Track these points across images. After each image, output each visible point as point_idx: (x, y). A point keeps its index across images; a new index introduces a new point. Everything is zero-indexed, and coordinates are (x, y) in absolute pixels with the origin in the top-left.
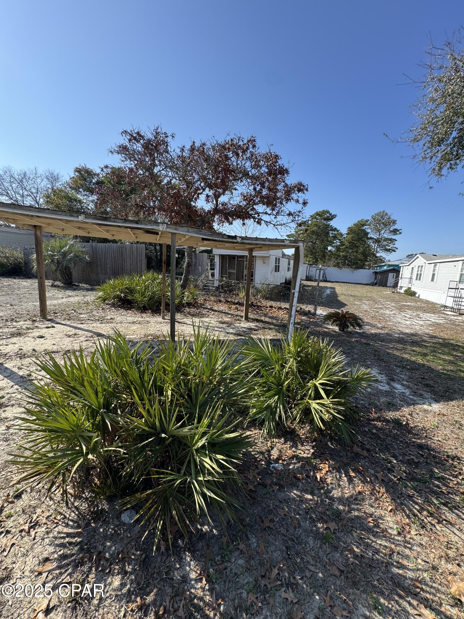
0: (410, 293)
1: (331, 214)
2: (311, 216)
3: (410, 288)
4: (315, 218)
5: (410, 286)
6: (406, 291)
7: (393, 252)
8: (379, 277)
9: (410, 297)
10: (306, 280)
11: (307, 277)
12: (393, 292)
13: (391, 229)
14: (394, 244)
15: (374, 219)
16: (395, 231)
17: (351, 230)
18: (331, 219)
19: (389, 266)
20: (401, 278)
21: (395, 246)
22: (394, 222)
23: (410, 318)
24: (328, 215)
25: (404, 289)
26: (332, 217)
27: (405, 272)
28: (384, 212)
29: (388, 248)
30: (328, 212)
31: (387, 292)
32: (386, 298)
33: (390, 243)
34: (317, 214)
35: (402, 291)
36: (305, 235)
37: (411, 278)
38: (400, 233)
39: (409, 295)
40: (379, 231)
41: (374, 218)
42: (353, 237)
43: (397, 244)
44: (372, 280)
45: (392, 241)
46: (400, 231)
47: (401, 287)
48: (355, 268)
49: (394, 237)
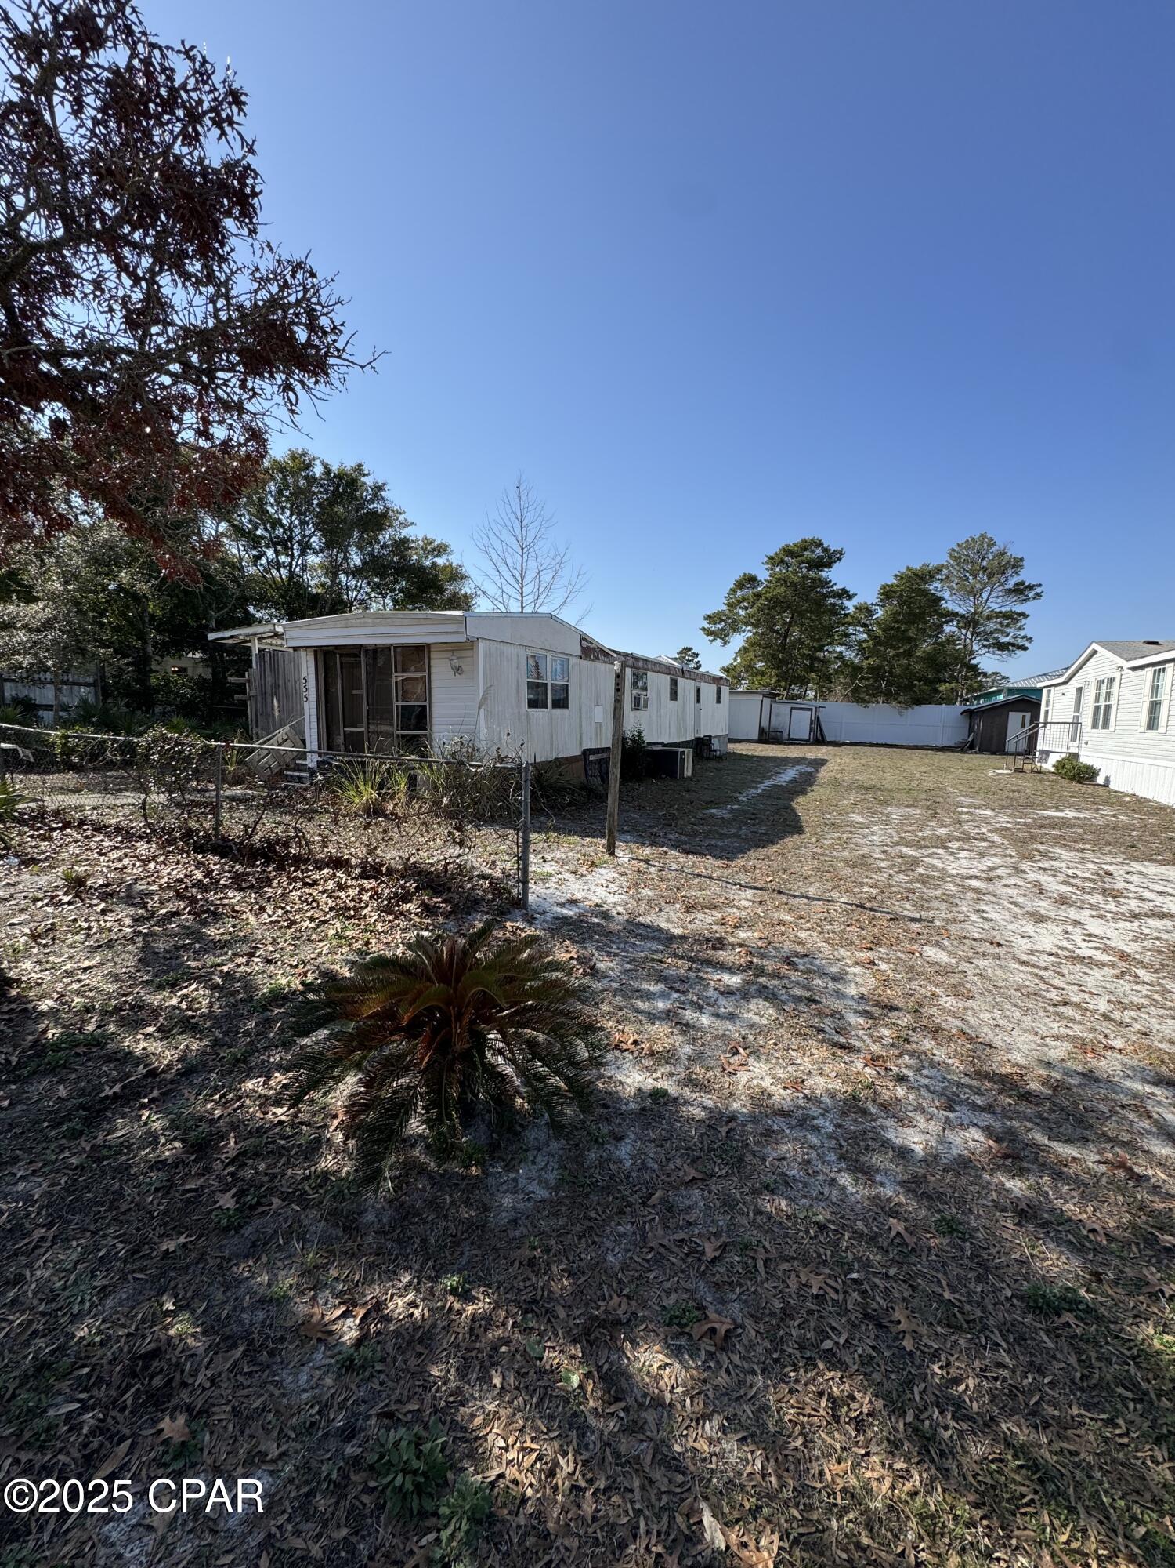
0: (1077, 773)
1: (826, 550)
2: (771, 558)
3: (1076, 756)
4: (782, 562)
5: (1074, 750)
6: (1060, 765)
7: (1020, 652)
8: (980, 724)
9: (1075, 786)
10: (760, 741)
11: (762, 731)
12: (1018, 771)
13: (1011, 584)
14: (1020, 629)
15: (956, 559)
16: (1021, 591)
17: (887, 593)
18: (829, 565)
19: (1011, 691)
20: (1046, 723)
21: (1022, 633)
22: (1017, 564)
23: (1063, 900)
24: (819, 552)
25: (1053, 759)
26: (830, 559)
27: (1057, 705)
28: (983, 537)
29: (1003, 640)
30: (819, 544)
31: (998, 769)
32: (987, 793)
33: (1008, 625)
34: (788, 551)
35: (1049, 766)
36: (755, 609)
37: (1076, 723)
38: (1038, 596)
39: (1072, 778)
40: (975, 593)
41: (955, 557)
42: (895, 614)
43: (1029, 627)
44: (960, 734)
45: (1013, 618)
46: (1038, 590)
47: (1047, 753)
48: (906, 703)
49: (1019, 608)
